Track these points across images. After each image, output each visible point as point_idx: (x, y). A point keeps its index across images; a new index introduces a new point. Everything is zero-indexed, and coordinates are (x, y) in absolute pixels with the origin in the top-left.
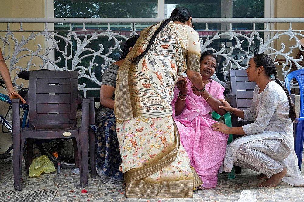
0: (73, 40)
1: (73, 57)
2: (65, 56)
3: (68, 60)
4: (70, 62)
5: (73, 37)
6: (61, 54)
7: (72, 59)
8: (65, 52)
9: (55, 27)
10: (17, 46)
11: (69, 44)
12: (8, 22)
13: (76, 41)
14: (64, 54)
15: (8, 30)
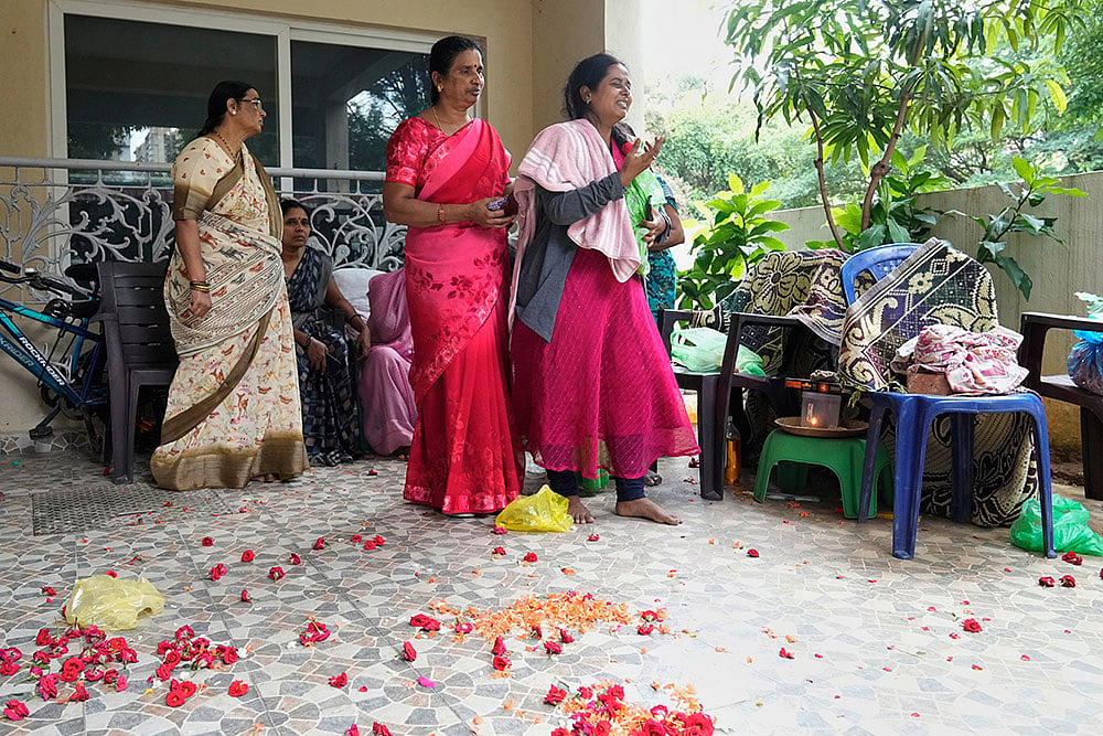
0: (153, 205)
1: (154, 238)
2: (137, 237)
3: (144, 244)
4: (148, 247)
5: (153, 198)
6: (130, 233)
7: (151, 242)
8: (137, 228)
9: (69, 178)
10: (36, 213)
11: (146, 211)
12: (17, 166)
13: (161, 206)
14: (136, 232)
15: (18, 182)
